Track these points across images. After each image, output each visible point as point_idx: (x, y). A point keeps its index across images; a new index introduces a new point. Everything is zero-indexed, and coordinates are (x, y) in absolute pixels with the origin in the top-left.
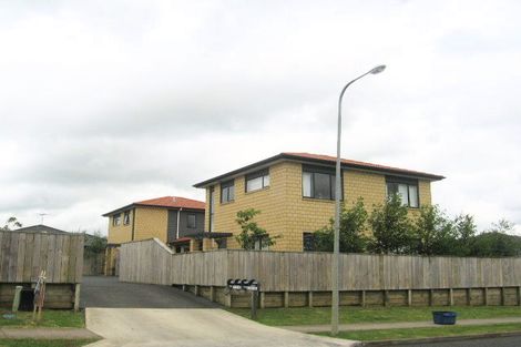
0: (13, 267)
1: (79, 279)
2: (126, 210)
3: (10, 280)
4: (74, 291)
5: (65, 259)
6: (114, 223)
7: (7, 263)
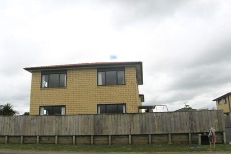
0: (195, 126)
1: (224, 129)
2: (224, 97)
3: (195, 132)
4: (223, 135)
5: (217, 121)
6: (219, 104)
7: (192, 125)
